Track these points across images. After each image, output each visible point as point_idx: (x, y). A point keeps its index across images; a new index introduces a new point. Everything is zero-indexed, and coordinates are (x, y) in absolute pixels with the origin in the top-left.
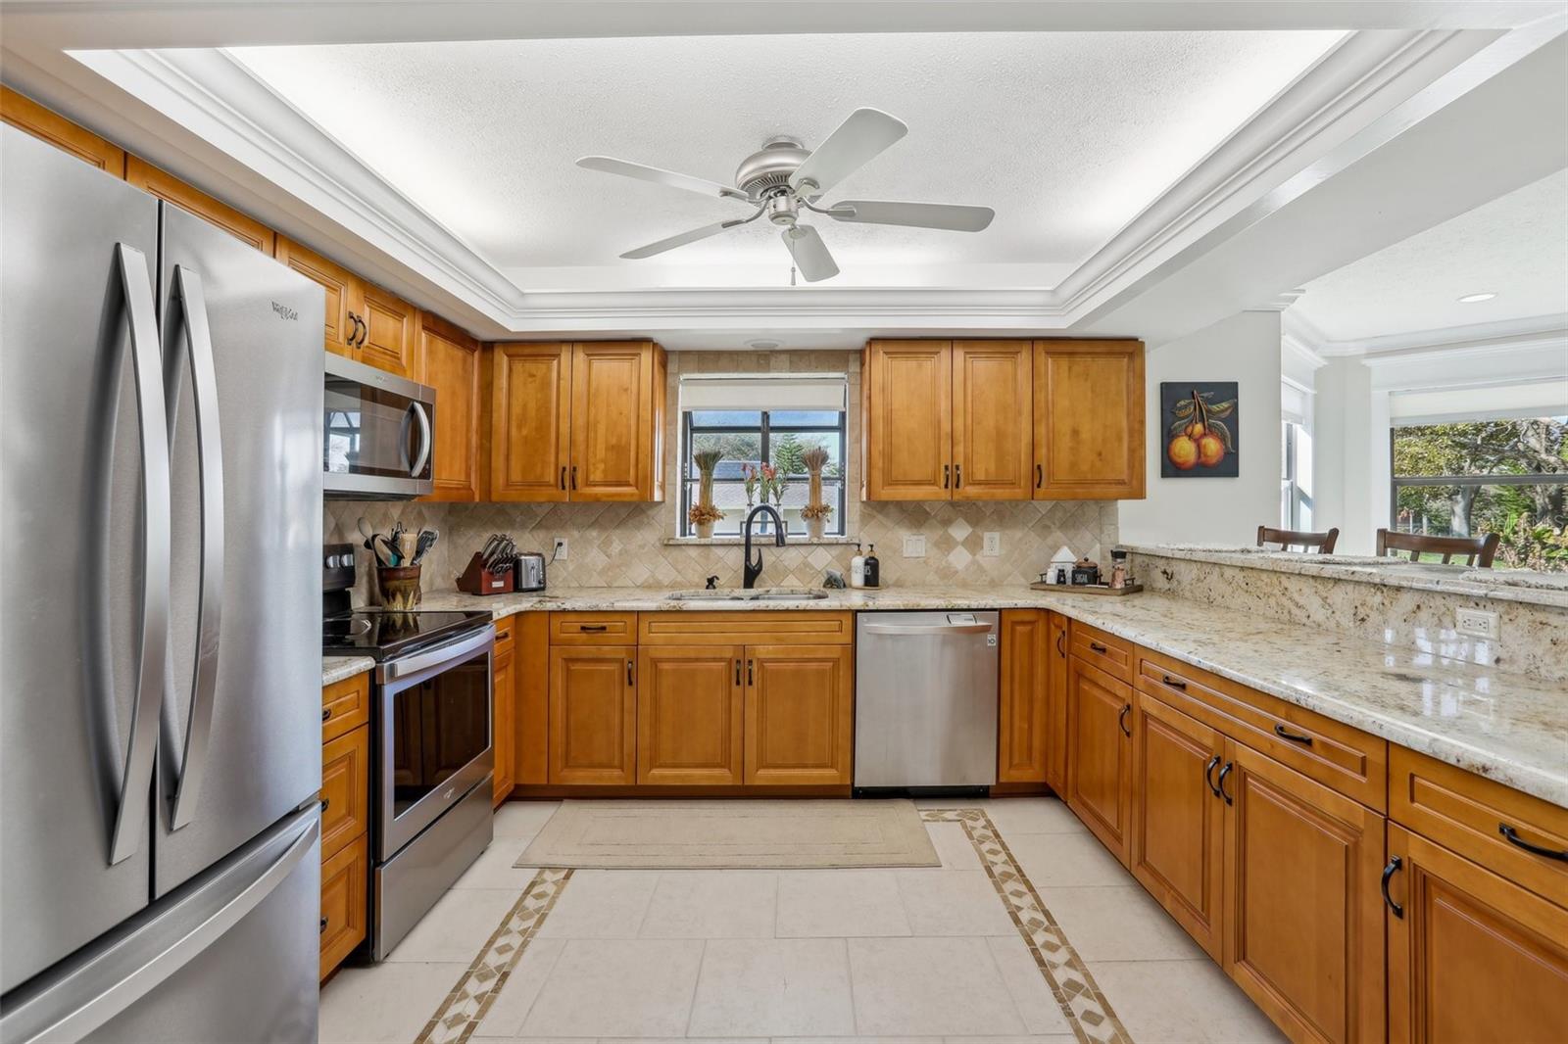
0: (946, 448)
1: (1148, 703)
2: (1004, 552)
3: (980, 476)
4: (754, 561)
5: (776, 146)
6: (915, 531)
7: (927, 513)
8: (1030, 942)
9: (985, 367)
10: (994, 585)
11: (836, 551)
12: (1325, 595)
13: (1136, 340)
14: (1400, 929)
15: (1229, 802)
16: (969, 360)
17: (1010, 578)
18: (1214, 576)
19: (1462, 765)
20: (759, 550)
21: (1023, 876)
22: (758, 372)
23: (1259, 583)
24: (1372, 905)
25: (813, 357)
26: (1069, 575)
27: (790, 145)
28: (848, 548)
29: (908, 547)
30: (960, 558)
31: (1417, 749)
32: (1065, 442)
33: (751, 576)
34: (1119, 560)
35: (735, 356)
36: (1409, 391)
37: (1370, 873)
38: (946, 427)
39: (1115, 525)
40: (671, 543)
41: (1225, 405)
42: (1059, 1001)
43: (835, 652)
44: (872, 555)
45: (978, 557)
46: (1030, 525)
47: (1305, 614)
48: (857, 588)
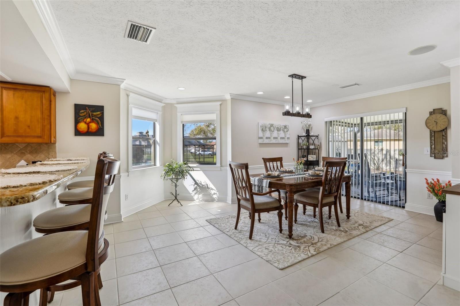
32: (12, 122)
41: (99, 113)
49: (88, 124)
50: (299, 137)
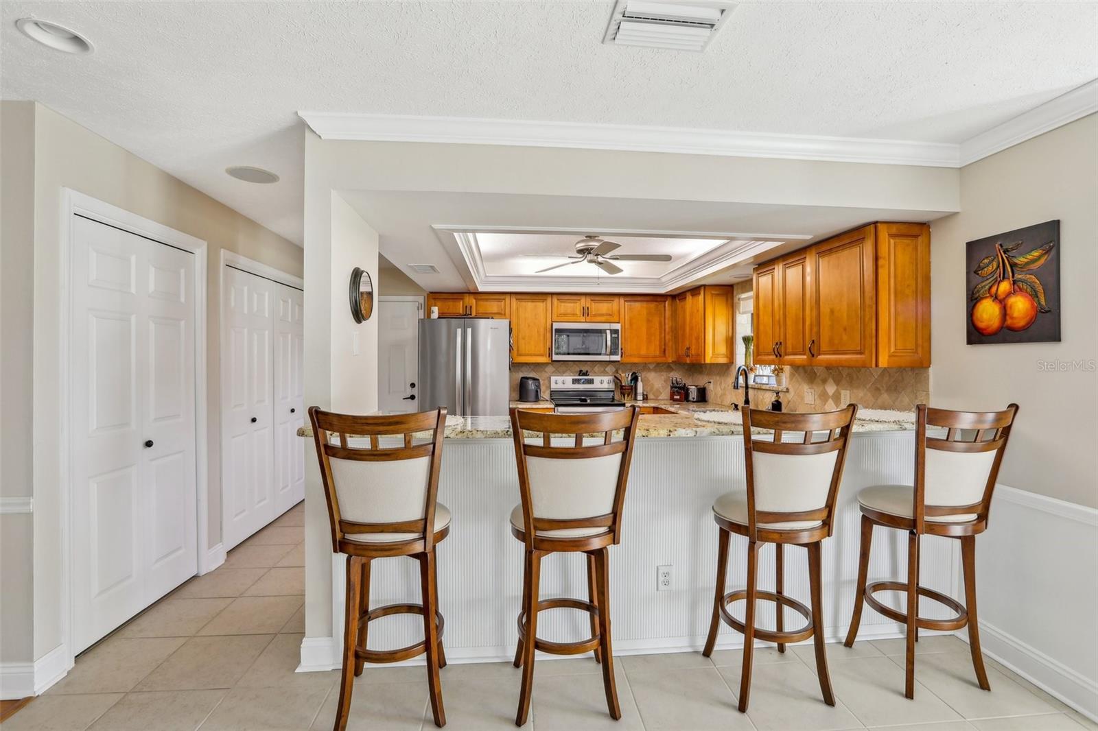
0: (777, 330)
3: (790, 349)
6: (810, 386)
7: (815, 374)
29: (807, 397)
38: (777, 316)
41: (1042, 251)
46: (868, 387)
49: (1002, 302)
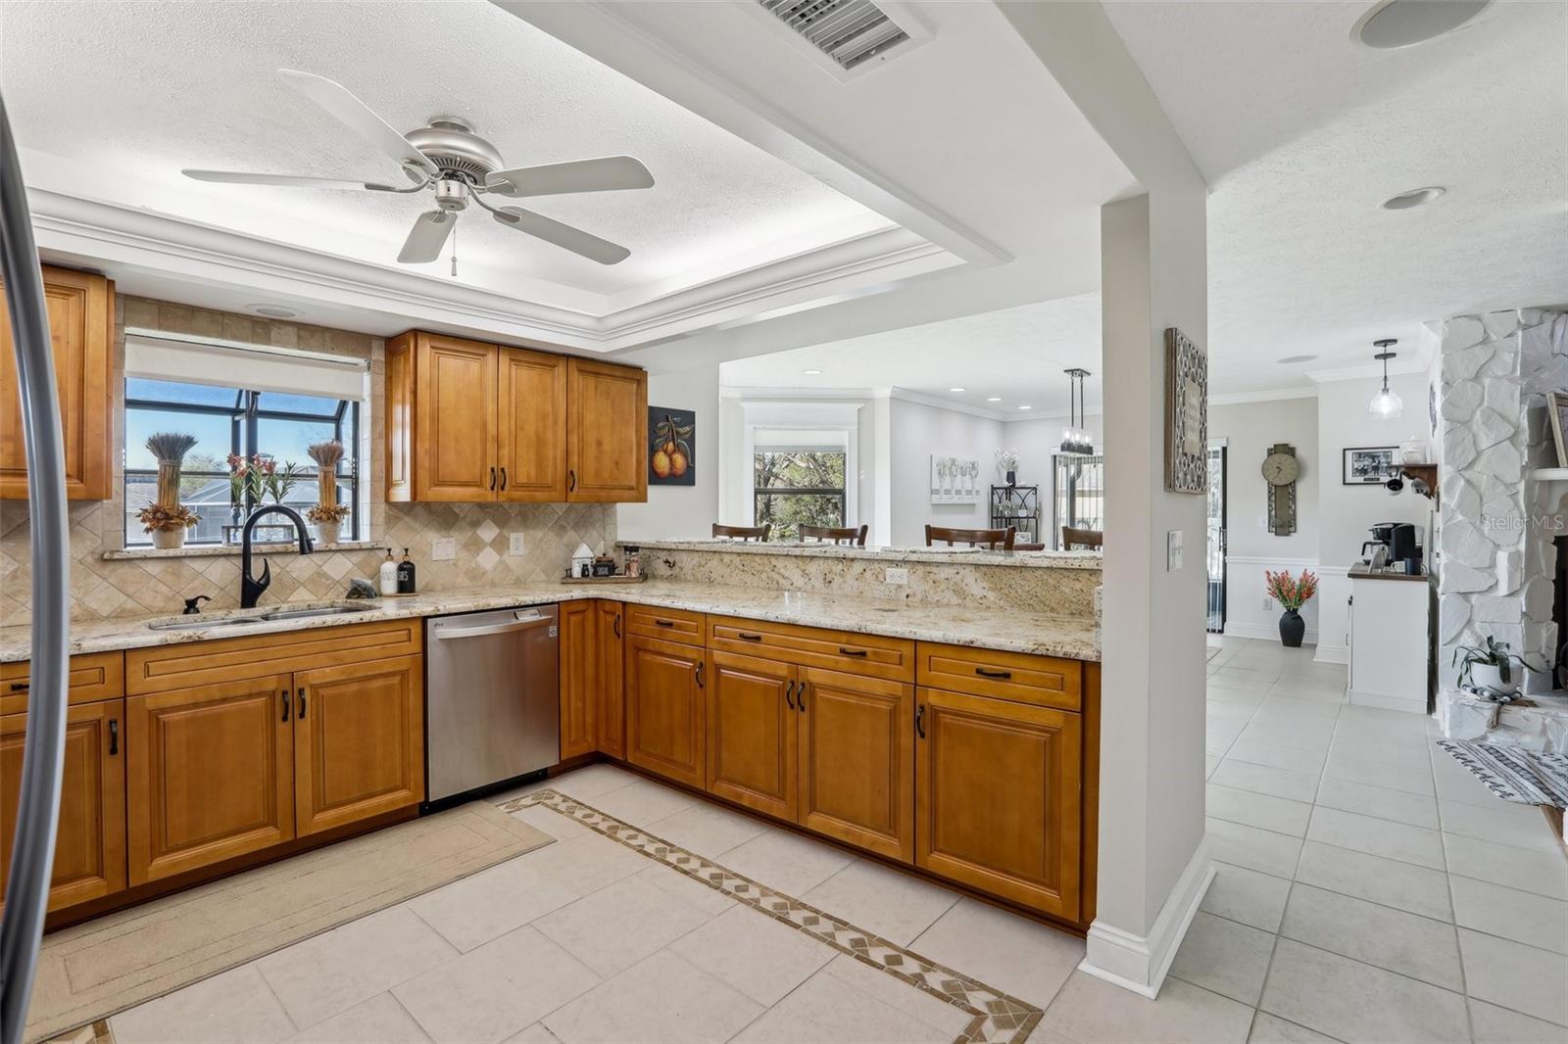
0: (491, 449)
1: (719, 656)
2: (527, 551)
3: (522, 479)
4: (256, 574)
5: (441, 125)
6: (444, 533)
7: (456, 516)
8: (668, 864)
9: (525, 376)
10: (519, 583)
11: (357, 558)
12: (803, 568)
13: (640, 369)
14: (923, 746)
15: (803, 709)
16: (514, 367)
17: (533, 576)
18: (714, 562)
19: (961, 643)
20: (265, 560)
21: (625, 824)
22: (253, 342)
23: (753, 564)
24: (906, 740)
25: (328, 335)
26: (591, 570)
27: (463, 129)
28: (372, 553)
29: (438, 550)
30: (488, 559)
31: (936, 641)
32: (591, 452)
33: (251, 593)
34: (634, 554)
35: (220, 318)
36: (765, 428)
37: (906, 722)
38: (492, 429)
39: (615, 524)
40: (117, 556)
41: (687, 429)
42: (716, 889)
43: (404, 664)
44: (406, 559)
45: (504, 557)
46: (549, 525)
47: (789, 582)
48: (390, 596)
49: (670, 456)
50: (993, 488)
